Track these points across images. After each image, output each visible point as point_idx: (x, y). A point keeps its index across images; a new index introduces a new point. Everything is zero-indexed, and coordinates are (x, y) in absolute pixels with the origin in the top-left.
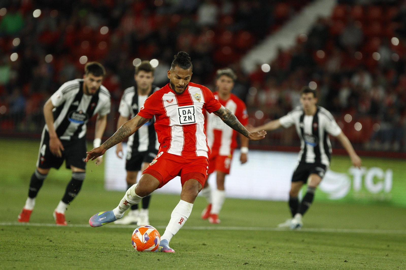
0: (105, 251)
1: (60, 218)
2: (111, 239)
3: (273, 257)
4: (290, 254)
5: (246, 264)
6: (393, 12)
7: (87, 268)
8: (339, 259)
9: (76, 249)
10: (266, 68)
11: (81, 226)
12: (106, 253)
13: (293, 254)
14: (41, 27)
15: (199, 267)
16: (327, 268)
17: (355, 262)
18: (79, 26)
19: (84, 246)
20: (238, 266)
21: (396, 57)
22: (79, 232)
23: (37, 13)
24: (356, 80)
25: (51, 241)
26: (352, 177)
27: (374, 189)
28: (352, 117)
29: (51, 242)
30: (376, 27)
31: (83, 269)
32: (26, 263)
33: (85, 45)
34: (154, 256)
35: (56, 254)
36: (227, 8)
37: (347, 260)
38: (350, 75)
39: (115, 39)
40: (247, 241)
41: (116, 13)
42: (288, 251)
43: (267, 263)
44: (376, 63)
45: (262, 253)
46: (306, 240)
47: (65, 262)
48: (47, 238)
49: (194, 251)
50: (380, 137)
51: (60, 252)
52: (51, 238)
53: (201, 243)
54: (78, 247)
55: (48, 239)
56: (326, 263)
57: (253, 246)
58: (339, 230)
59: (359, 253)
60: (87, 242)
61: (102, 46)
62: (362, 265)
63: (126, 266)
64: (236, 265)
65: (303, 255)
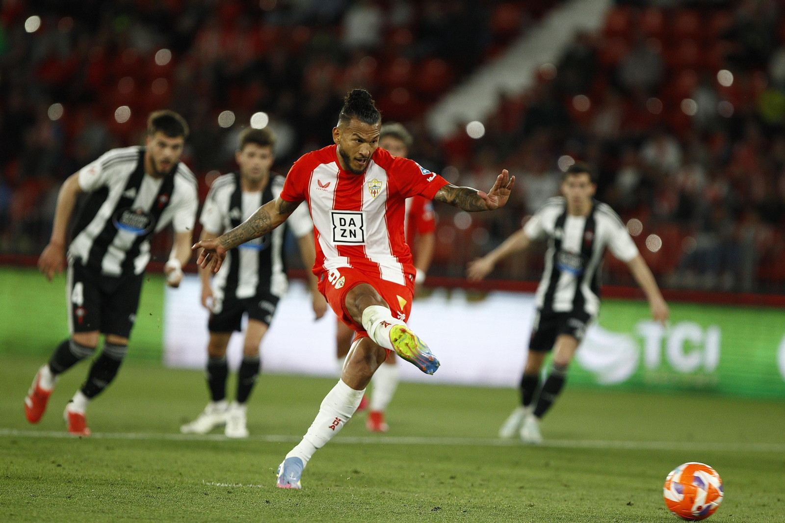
0: (164, 486)
1: (77, 422)
2: (176, 462)
3: (488, 495)
4: (523, 490)
5: (436, 509)
6: (722, 22)
7: (129, 517)
8: (617, 500)
9: (107, 480)
10: (476, 129)
11: (117, 436)
12: (166, 488)
13: (528, 491)
14: (41, 50)
15: (345, 516)
16: (592, 516)
17: (648, 506)
18: (114, 49)
19: (122, 476)
20: (420, 513)
21: (727, 107)
22: (113, 449)
23: (32, 24)
24: (650, 153)
25: (59, 465)
26: (641, 342)
27: (685, 364)
28: (643, 225)
29: (59, 468)
30: (689, 51)
31: (122, 520)
32: (11, 507)
33: (126, 86)
34: (259, 494)
35: (69, 492)
36: (401, 15)
37: (632, 502)
38: (638, 143)
39: (184, 73)
40: (440, 466)
41: (186, 23)
42: (518, 485)
43: (477, 508)
44: (688, 121)
45: (468, 488)
46: (553, 463)
47: (86, 506)
48: (53, 459)
49: (337, 484)
50: (697, 263)
51: (76, 487)
52: (60, 461)
53: (350, 470)
54: (111, 478)
55: (53, 462)
56: (591, 507)
57: (449, 475)
58: (617, 444)
59: (654, 487)
60: (129, 467)
61: (159, 88)
62: (660, 511)
63: (204, 514)
64: (417, 511)
65: (547, 492)
